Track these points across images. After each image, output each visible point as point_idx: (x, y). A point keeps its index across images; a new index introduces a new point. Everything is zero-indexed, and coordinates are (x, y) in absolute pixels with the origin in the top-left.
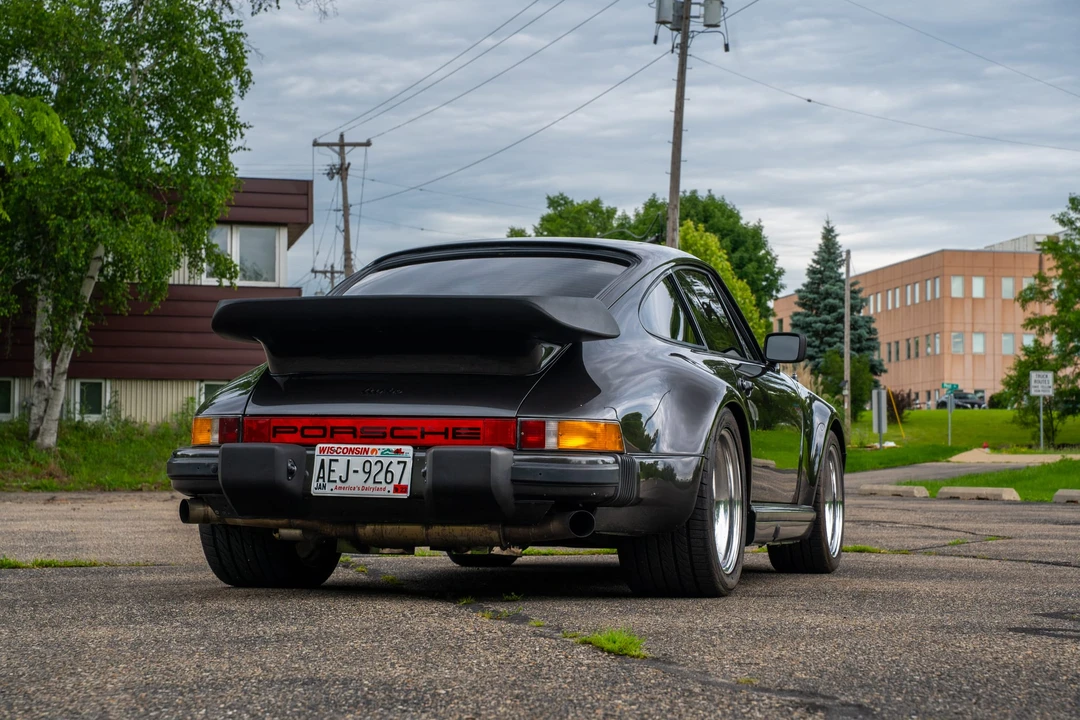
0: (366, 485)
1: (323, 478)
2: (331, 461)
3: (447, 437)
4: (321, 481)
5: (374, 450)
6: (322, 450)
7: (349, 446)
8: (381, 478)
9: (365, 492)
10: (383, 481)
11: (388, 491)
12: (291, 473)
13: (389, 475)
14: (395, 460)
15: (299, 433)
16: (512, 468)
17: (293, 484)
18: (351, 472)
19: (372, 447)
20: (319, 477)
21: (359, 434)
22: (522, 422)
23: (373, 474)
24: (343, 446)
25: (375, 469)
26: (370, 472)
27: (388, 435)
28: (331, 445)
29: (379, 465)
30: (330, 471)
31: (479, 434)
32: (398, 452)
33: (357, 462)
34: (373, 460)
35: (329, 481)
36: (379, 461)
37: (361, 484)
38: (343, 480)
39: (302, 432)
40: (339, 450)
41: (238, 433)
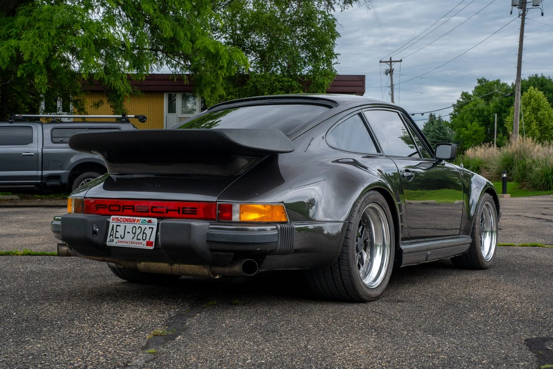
0: (133, 241)
1: (113, 235)
2: (117, 225)
3: (179, 213)
4: (111, 237)
5: (138, 220)
6: (113, 219)
7: (126, 217)
8: (140, 237)
9: (132, 245)
10: (141, 238)
11: (143, 245)
12: (95, 232)
13: (145, 235)
14: (147, 226)
16: (207, 233)
17: (96, 239)
18: (126, 232)
19: (137, 218)
20: (111, 235)
21: (136, 210)
22: (219, 204)
23: (137, 234)
24: (123, 217)
25: (138, 231)
26: (135, 233)
27: (150, 211)
28: (117, 217)
29: (140, 229)
30: (117, 231)
31: (196, 211)
32: (150, 221)
33: (129, 227)
34: (137, 226)
35: (116, 237)
36: (140, 227)
37: (131, 240)
38: (122, 237)
39: (109, 208)
40: (121, 220)
41: (82, 207)
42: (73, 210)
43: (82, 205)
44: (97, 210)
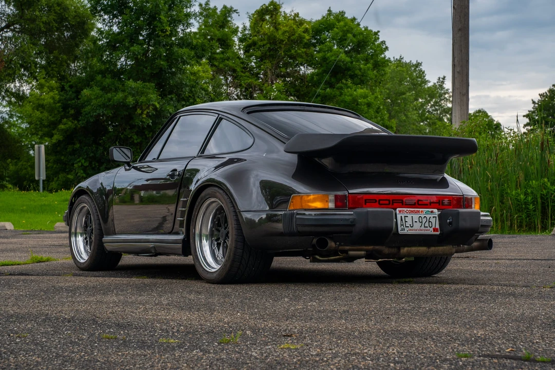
0: (421, 228)
1: (403, 225)
2: (405, 216)
3: (439, 205)
4: (402, 226)
5: (422, 211)
6: (400, 211)
7: (411, 209)
8: (427, 225)
9: (421, 232)
10: (428, 226)
11: (430, 231)
13: (430, 223)
14: (432, 216)
15: (377, 203)
18: (414, 222)
20: (401, 225)
23: (423, 223)
24: (409, 209)
25: (424, 220)
26: (422, 222)
28: (403, 209)
29: (425, 218)
30: (406, 222)
31: (451, 203)
32: (432, 212)
33: (416, 217)
34: (423, 216)
35: (406, 227)
36: (425, 217)
37: (419, 228)
38: (412, 226)
39: (379, 202)
40: (407, 211)
41: (346, 202)
42: (331, 205)
43: (346, 200)
44: (365, 204)
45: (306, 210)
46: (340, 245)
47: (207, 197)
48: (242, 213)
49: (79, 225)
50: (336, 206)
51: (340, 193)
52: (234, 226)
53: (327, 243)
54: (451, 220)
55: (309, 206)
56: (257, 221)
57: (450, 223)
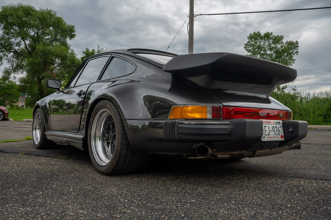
0: (274, 136)
2: (265, 126)
3: (278, 117)
4: (264, 135)
5: (274, 122)
8: (277, 133)
9: (274, 139)
11: (279, 139)
13: (279, 131)
14: (279, 126)
18: (270, 131)
21: (260, 115)
24: (266, 120)
25: (276, 130)
26: (274, 131)
27: (267, 116)
29: (276, 128)
30: (265, 131)
32: (279, 123)
33: (271, 127)
34: (274, 126)
35: (266, 135)
38: (269, 134)
39: (244, 114)
40: (266, 122)
41: (221, 113)
42: (209, 116)
43: (221, 111)
44: (235, 116)
45: (186, 119)
46: (216, 151)
47: (100, 108)
48: (127, 120)
49: (37, 124)
50: (213, 116)
51: (216, 105)
52: (120, 131)
53: (207, 151)
54: (292, 129)
55: (188, 116)
56: (140, 127)
57: (292, 132)
